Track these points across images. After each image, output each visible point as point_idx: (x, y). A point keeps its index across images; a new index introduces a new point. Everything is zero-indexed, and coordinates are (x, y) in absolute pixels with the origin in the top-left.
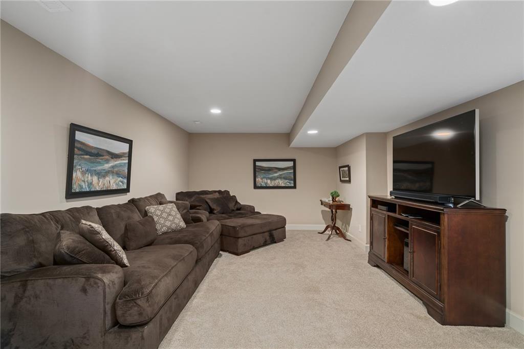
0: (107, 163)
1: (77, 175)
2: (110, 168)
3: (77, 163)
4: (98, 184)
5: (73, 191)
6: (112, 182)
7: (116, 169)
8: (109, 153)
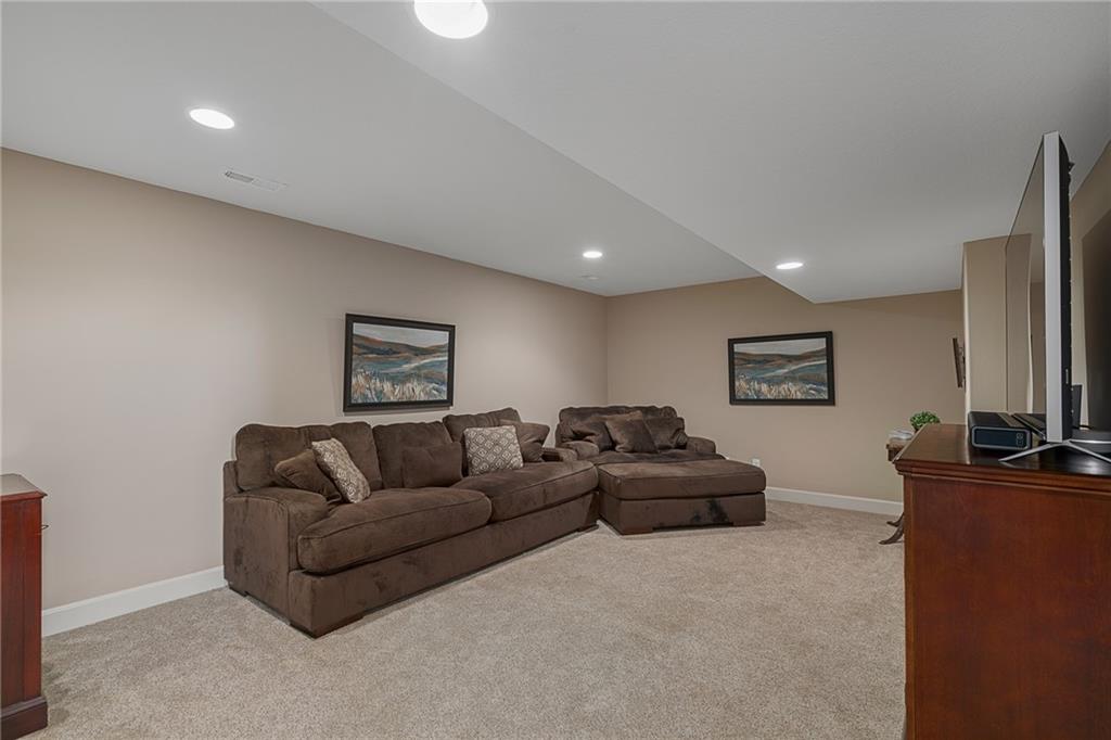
0: (407, 363)
1: (358, 380)
2: (413, 369)
3: (357, 365)
4: (392, 392)
5: (353, 402)
6: (417, 390)
7: (424, 371)
8: (409, 348)
